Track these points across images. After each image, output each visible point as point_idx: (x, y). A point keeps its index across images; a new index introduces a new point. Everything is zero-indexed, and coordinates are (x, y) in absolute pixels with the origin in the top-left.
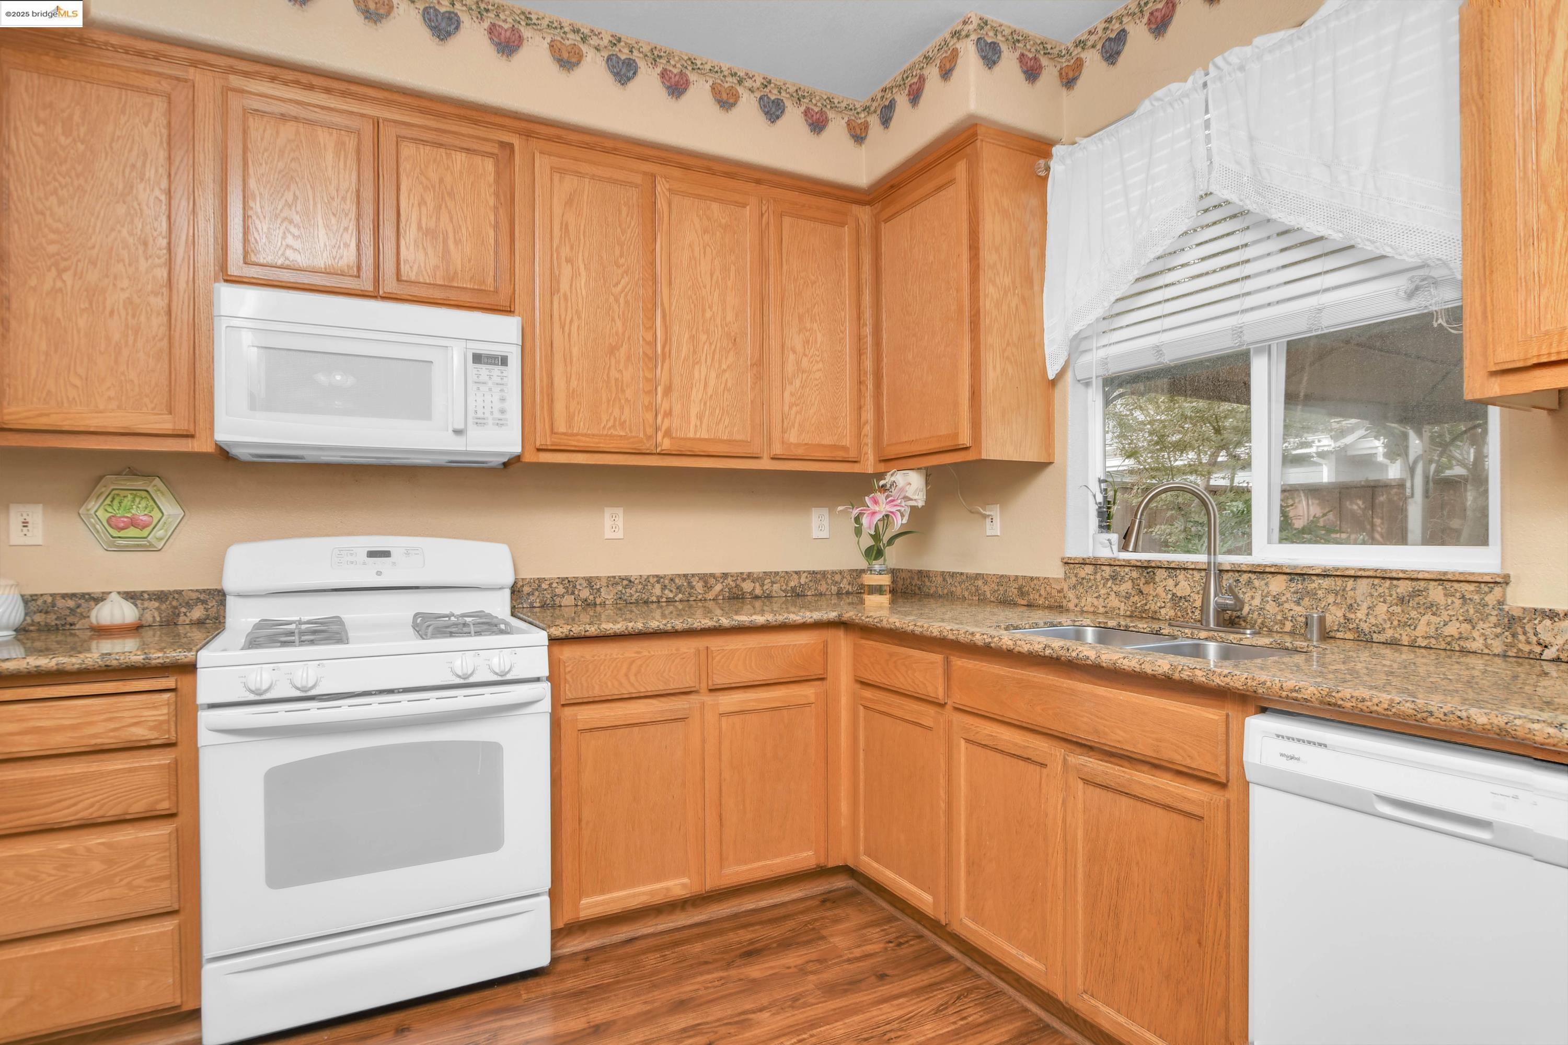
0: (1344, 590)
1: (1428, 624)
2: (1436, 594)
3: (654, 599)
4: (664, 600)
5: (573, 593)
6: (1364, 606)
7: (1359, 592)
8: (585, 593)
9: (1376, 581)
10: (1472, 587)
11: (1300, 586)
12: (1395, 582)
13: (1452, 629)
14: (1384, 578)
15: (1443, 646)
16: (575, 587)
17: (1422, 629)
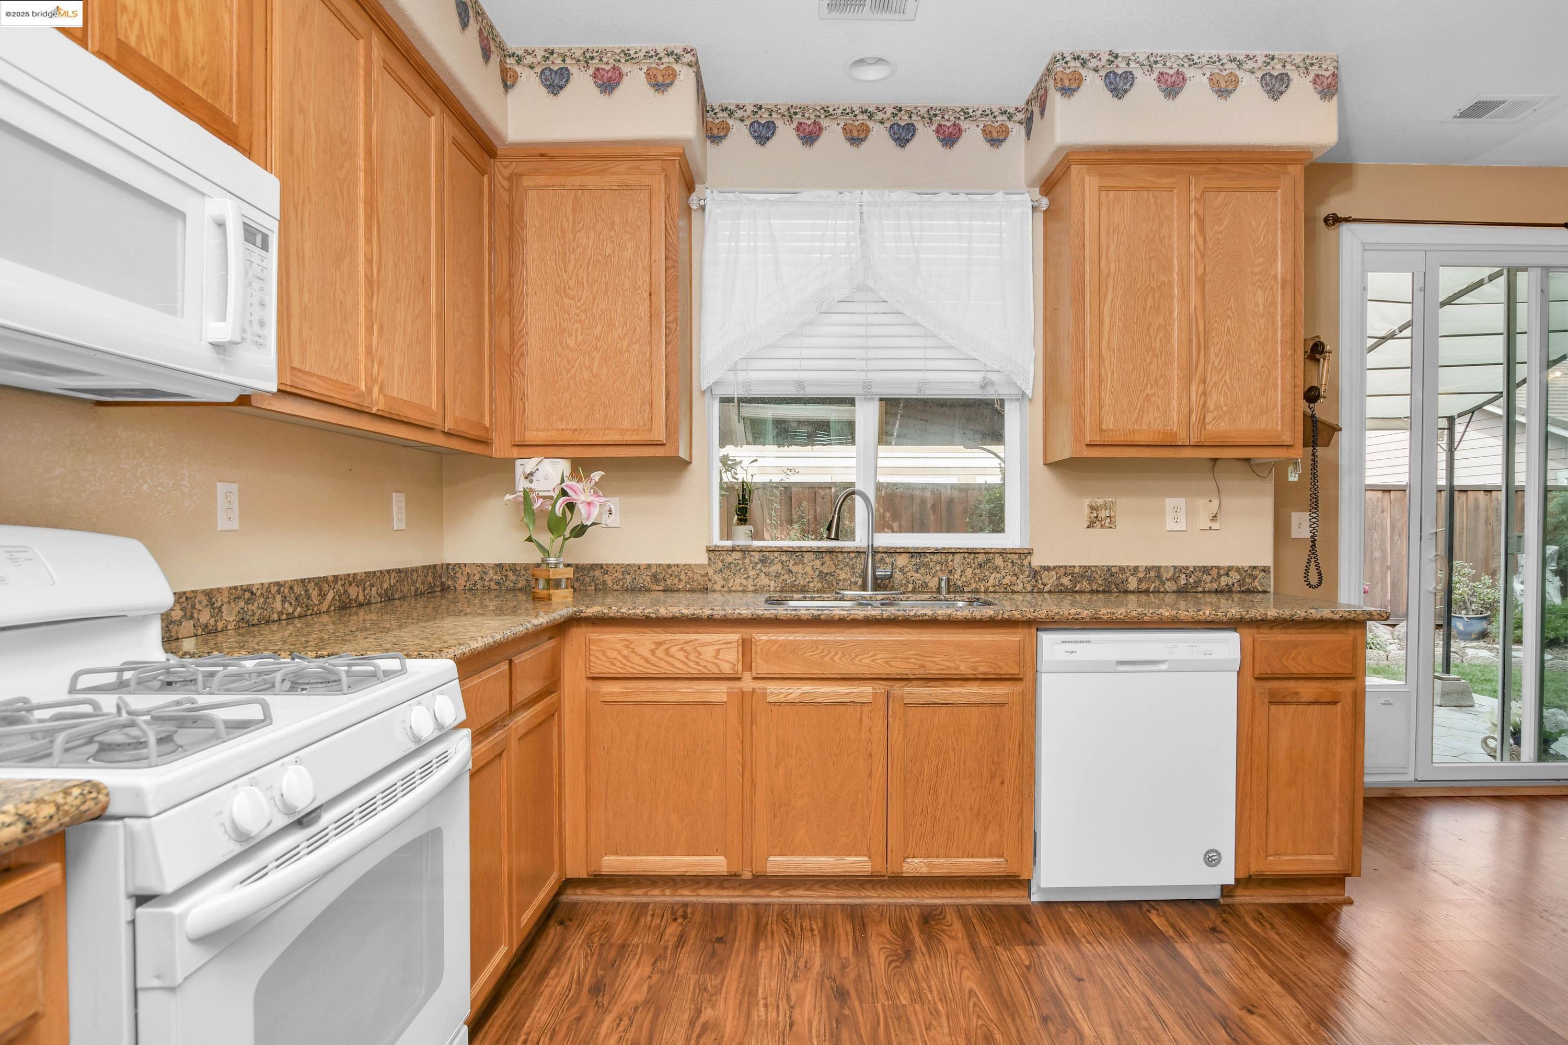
0: (947, 561)
1: (995, 578)
2: (999, 561)
3: (275, 617)
4: (284, 617)
5: (192, 617)
6: (959, 571)
7: (955, 562)
8: (205, 617)
9: (966, 555)
10: (1016, 556)
11: (918, 560)
12: (977, 555)
13: (1007, 580)
14: (970, 553)
15: (1003, 590)
16: (193, 607)
17: (991, 581)
